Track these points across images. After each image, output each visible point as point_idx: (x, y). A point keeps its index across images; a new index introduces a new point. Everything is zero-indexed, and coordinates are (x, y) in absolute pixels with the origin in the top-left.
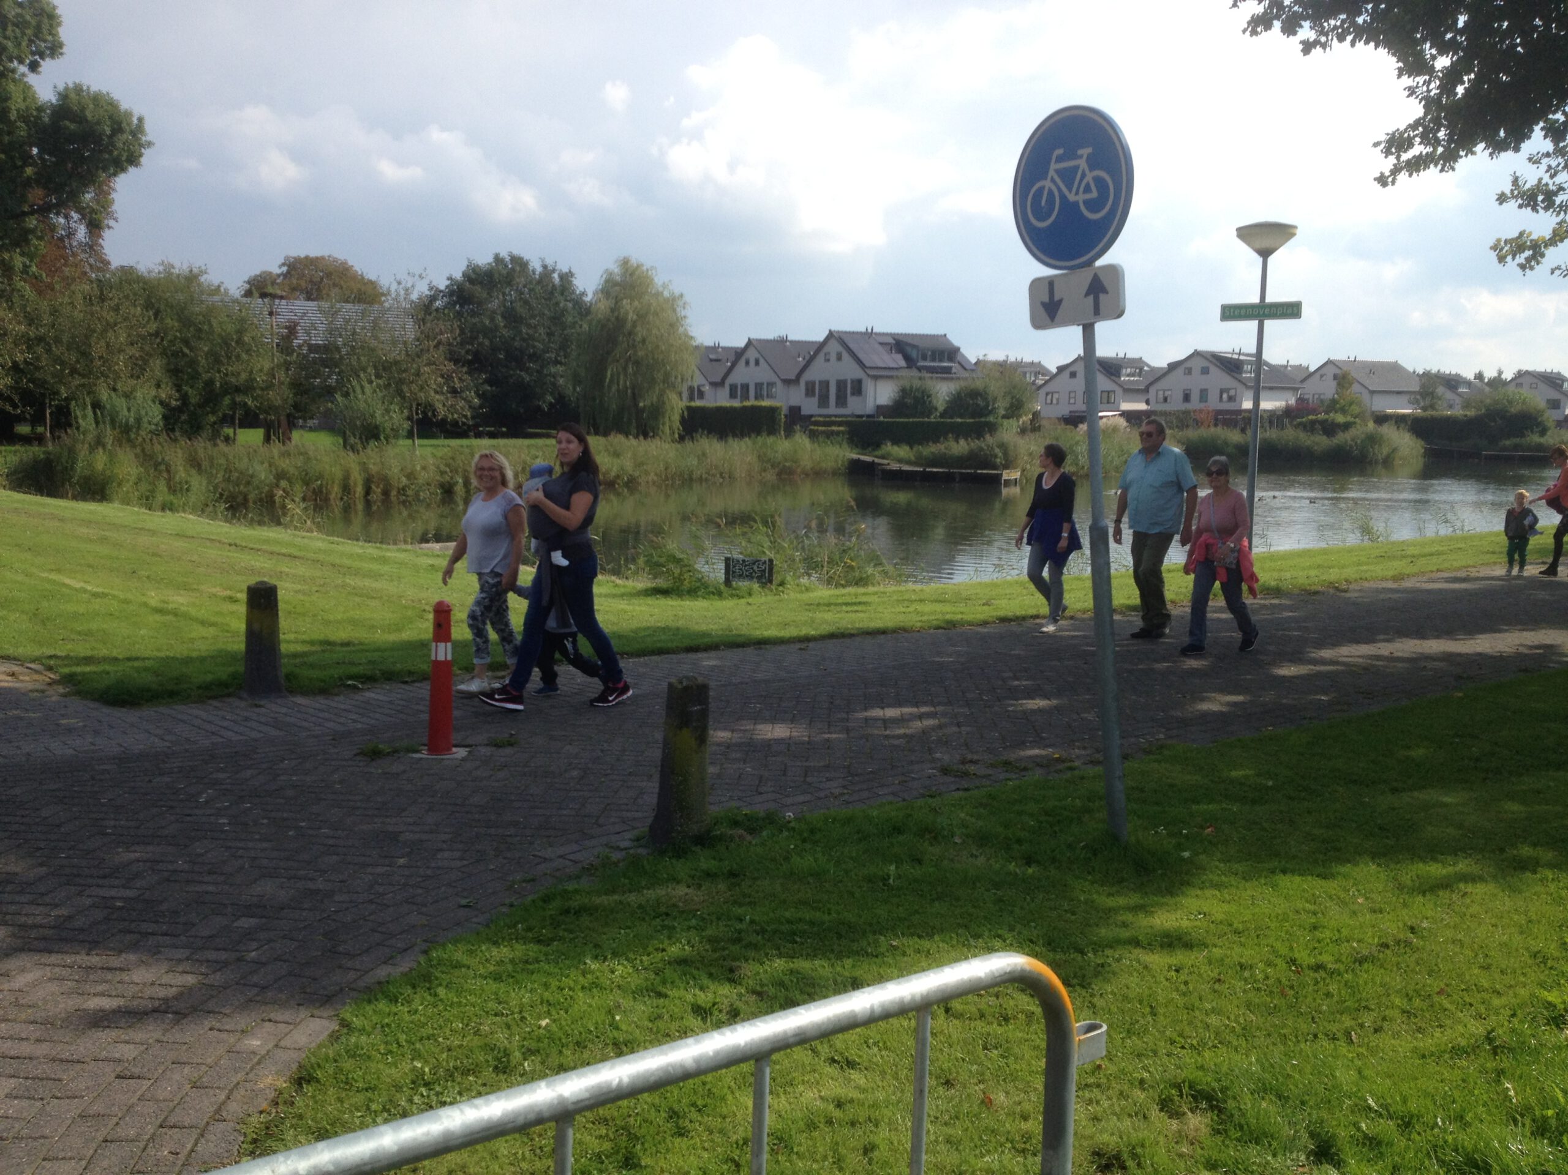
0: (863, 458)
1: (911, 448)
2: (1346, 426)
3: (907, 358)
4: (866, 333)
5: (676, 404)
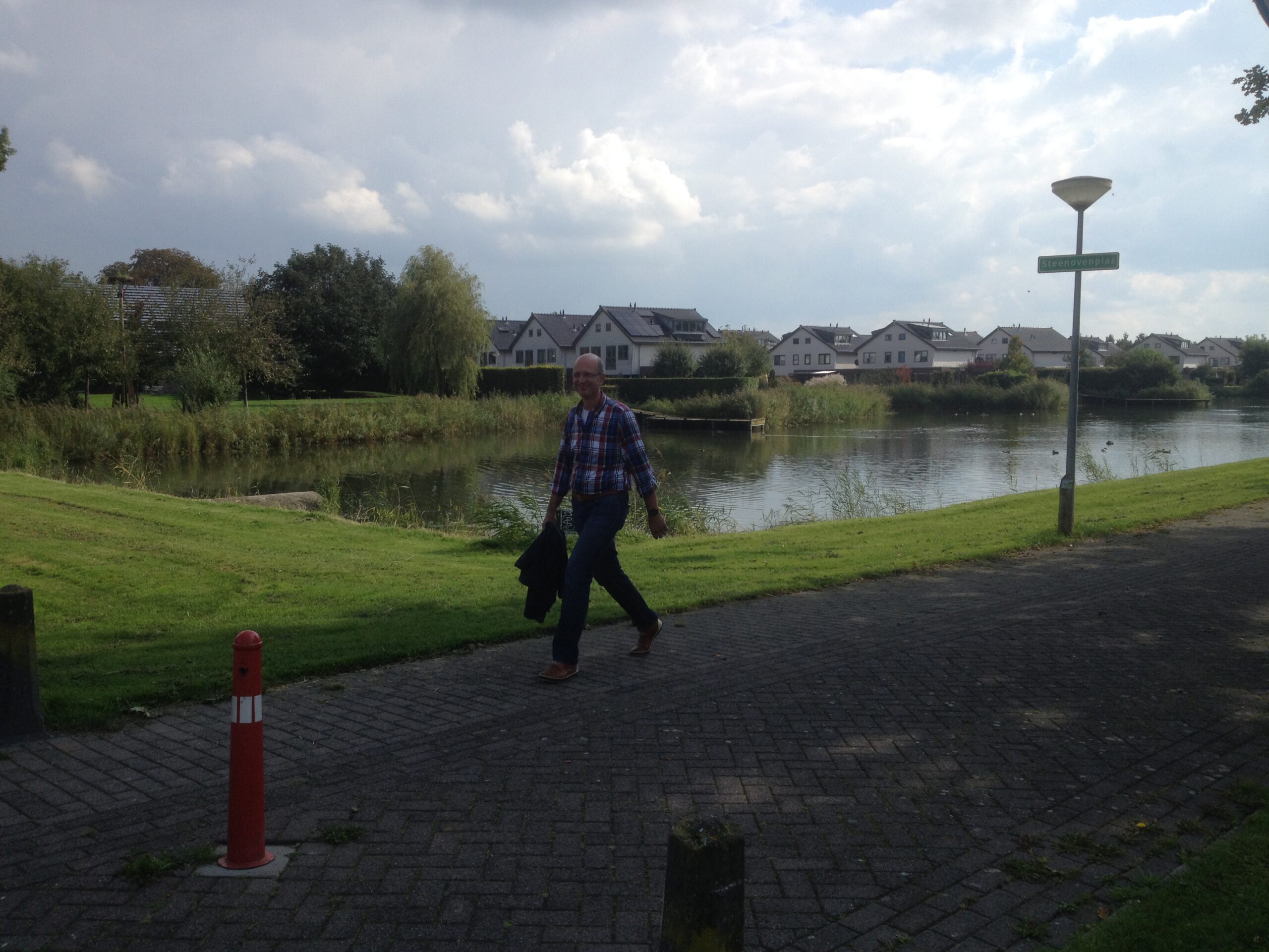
1: (672, 401)
2: (1018, 380)
3: (664, 328)
4: (630, 308)
5: (474, 367)
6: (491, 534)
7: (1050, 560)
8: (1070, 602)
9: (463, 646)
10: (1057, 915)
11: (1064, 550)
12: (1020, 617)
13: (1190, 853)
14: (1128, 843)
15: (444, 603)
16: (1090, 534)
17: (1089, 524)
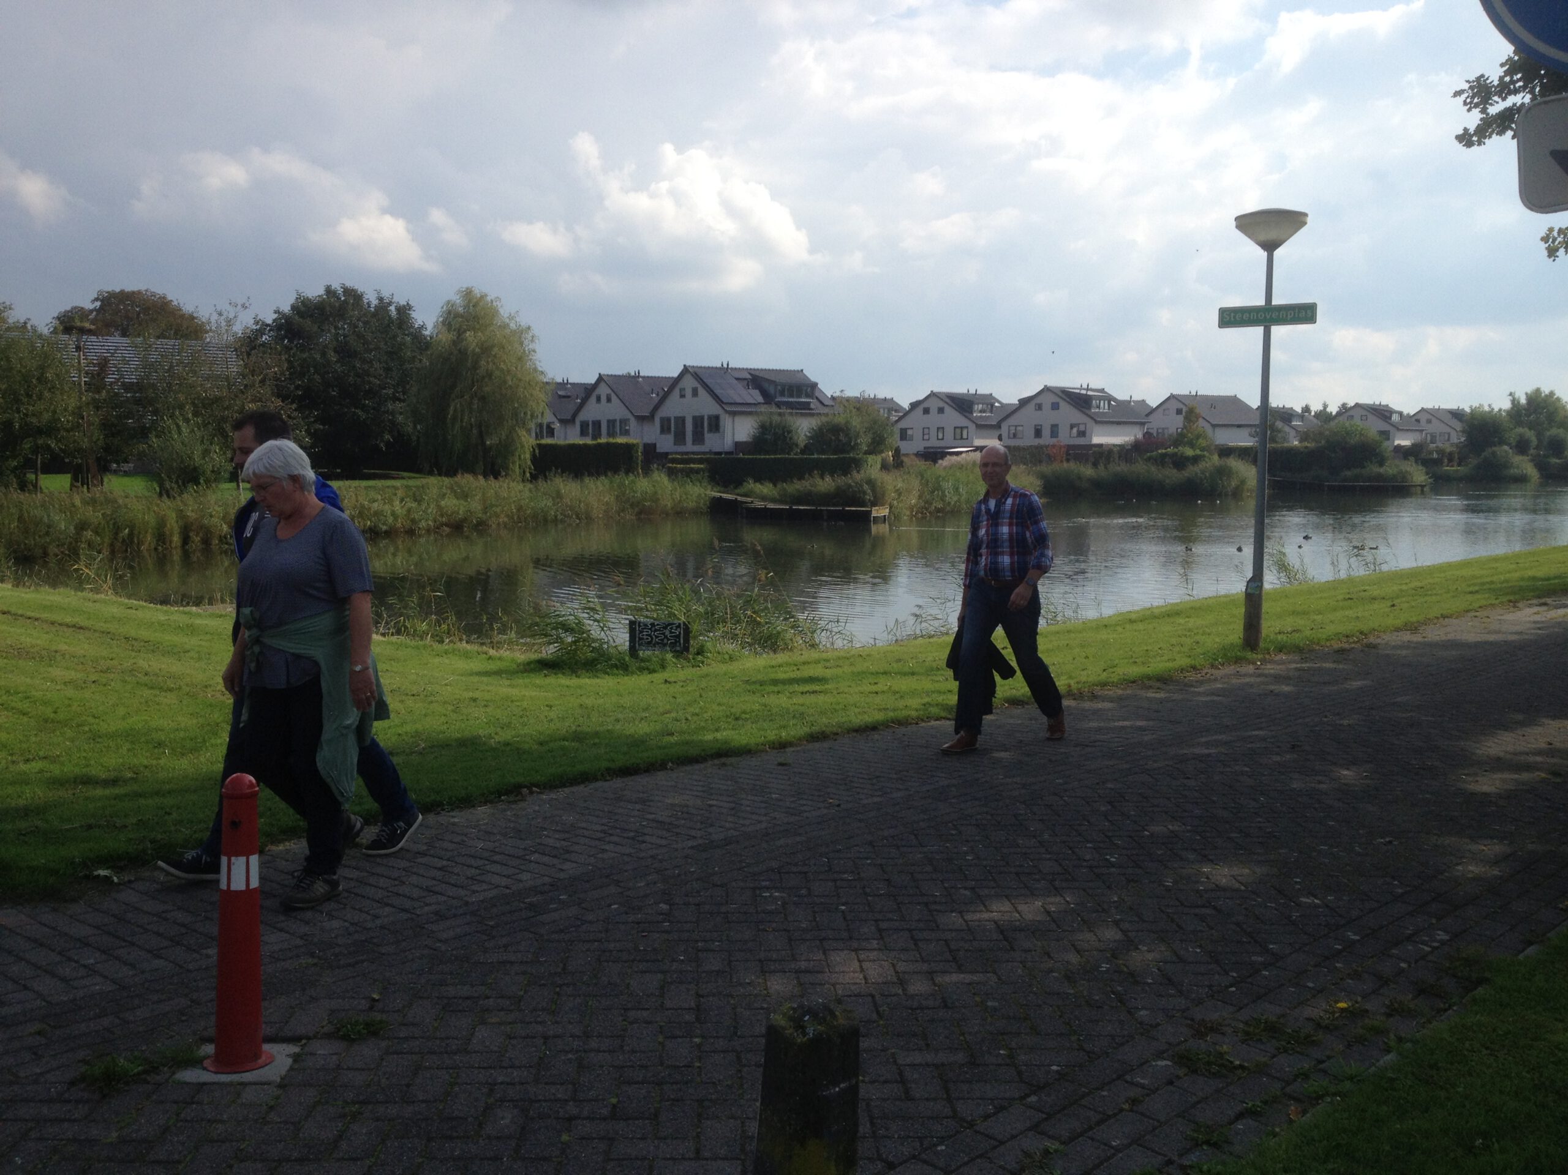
0: (725, 496)
1: (775, 485)
2: (1196, 460)
3: (764, 393)
4: (722, 368)
5: (527, 441)
6: (549, 651)
7: (1234, 681)
8: (1256, 733)
9: (513, 792)
10: (1240, 1116)
11: (1251, 669)
12: (1198, 751)
13: (1400, 1040)
14: (1327, 1027)
15: (490, 737)
16: (1281, 649)
17: (1280, 637)
